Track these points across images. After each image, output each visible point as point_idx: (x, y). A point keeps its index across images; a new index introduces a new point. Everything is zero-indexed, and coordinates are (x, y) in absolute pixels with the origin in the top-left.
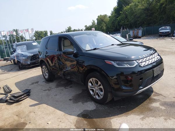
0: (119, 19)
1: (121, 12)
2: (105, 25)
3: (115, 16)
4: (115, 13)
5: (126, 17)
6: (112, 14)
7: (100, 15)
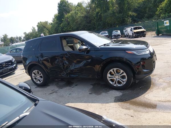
0: (62, 25)
1: (63, 19)
2: (47, 31)
3: (57, 23)
4: (57, 20)
5: (69, 24)
6: (53, 21)
7: (40, 22)
